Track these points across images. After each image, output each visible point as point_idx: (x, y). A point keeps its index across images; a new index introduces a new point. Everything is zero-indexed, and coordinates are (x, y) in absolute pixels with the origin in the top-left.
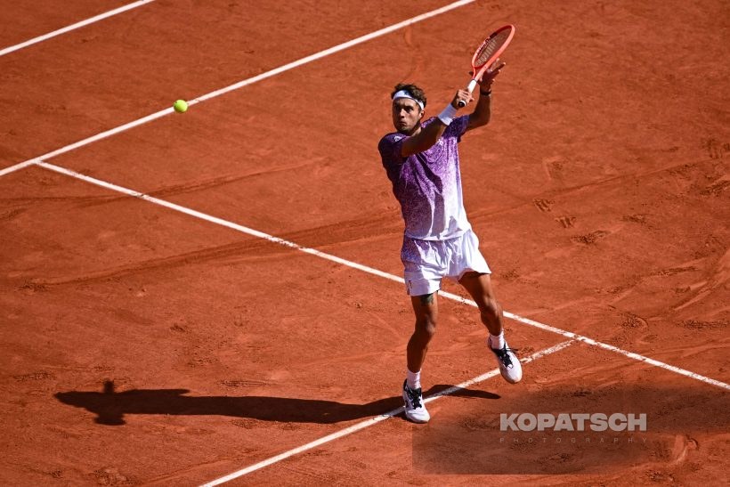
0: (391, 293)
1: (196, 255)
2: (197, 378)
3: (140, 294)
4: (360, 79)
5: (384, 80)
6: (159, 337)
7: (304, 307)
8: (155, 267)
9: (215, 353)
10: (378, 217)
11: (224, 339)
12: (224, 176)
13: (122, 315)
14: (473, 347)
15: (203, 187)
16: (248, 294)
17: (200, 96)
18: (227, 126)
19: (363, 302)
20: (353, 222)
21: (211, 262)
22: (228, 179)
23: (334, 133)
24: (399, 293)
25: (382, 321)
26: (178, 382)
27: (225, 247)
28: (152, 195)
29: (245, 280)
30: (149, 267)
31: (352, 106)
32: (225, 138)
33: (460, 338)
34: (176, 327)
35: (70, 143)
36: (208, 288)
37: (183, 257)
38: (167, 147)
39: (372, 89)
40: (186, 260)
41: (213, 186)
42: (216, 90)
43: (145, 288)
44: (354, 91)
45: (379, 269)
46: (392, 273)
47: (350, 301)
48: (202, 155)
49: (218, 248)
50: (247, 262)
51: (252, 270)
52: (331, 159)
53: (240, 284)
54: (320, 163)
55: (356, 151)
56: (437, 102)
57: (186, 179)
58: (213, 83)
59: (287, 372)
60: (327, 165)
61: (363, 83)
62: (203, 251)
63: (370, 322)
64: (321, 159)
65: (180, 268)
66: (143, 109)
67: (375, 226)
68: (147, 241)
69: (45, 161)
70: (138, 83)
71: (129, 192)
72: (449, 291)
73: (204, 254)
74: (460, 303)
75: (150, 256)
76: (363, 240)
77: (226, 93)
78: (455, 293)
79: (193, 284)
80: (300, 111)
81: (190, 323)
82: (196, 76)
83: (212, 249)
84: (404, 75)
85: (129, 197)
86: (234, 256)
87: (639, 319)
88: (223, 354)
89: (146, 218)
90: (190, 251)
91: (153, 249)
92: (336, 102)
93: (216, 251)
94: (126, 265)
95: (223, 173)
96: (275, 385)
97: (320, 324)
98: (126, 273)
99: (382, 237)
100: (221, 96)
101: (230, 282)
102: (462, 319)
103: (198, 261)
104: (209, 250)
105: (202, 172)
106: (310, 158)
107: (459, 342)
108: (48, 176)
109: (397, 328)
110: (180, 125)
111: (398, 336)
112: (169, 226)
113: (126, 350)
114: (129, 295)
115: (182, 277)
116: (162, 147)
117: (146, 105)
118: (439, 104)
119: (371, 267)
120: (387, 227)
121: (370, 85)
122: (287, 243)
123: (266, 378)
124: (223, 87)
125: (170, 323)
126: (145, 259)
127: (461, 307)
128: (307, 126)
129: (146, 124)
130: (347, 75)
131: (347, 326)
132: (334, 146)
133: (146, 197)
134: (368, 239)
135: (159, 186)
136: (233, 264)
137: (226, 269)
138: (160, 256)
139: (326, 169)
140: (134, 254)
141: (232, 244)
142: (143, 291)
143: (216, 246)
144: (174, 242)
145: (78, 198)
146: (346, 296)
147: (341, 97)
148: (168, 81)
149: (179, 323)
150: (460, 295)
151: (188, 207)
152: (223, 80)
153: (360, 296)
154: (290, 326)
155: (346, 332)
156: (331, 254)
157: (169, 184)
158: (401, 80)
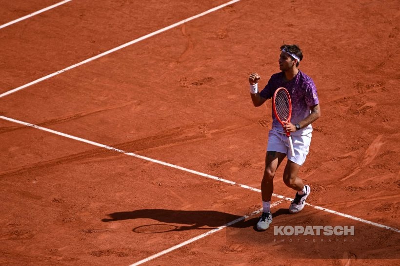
0: (178, 176)
1: (65, 158)
2: (68, 229)
3: (34, 182)
4: (157, 55)
5: (170, 55)
6: (46, 206)
7: (128, 186)
8: (43, 166)
9: (78, 214)
10: (169, 134)
11: (83, 206)
12: (80, 113)
13: (25, 194)
14: (226, 205)
15: (68, 120)
16: (96, 180)
17: (65, 68)
18: (81, 85)
19: (161, 182)
20: (155, 137)
21: (74, 162)
22: (82, 115)
23: (142, 86)
24: (182, 176)
25: (173, 193)
26: (57, 231)
27: (82, 153)
28: (39, 125)
29: (94, 172)
30: (38, 166)
31: (153, 71)
32: (80, 91)
33: (218, 201)
34: (55, 200)
36: (73, 177)
37: (58, 160)
38: (47, 98)
39: (164, 60)
40: (60, 162)
41: (75, 119)
42: (74, 64)
43: (37, 178)
44: (153, 62)
45: (170, 163)
46: (178, 165)
47: (154, 182)
48: (67, 101)
49: (77, 154)
50: (95, 162)
51: (98, 166)
52: (141, 101)
53: (91, 174)
54: (135, 103)
55: (155, 96)
56: (201, 67)
57: (58, 116)
58: (72, 61)
59: (120, 224)
60: (139, 104)
61: (158, 57)
62: (69, 156)
63: (166, 194)
64: (135, 101)
65: (57, 167)
66: (32, 77)
67: (167, 139)
68: (37, 151)
70: (30, 62)
71: (26, 124)
72: (211, 175)
73: (70, 158)
74: (217, 181)
75: (39, 160)
76: (161, 147)
77: (80, 66)
78: (215, 175)
79: (64, 175)
80: (122, 75)
81: (63, 197)
82: (62, 56)
83: (75, 155)
84: (182, 52)
85: (26, 127)
86: (88, 159)
87: (320, 187)
88: (82, 214)
89: (36, 138)
90: (62, 156)
91: (41, 156)
92: (143, 68)
93: (77, 156)
94: (25, 166)
95: (79, 111)
96: (113, 231)
97: (138, 196)
98: (26, 170)
99: (172, 144)
100: (77, 67)
101: (85, 174)
102: (219, 190)
103: (66, 162)
104: (72, 155)
105: (68, 111)
106: (129, 101)
107: (218, 203)
109: (182, 196)
110: (54, 84)
111: (182, 201)
112: (49, 142)
113: (27, 214)
114: (28, 183)
115: (57, 171)
116: (44, 98)
117: (34, 74)
118: (203, 68)
119: (166, 162)
120: (175, 139)
121: (162, 58)
122: (117, 150)
123: (108, 227)
124: (78, 62)
125: (51, 198)
126: (36, 162)
127: (218, 183)
128: (127, 83)
129: (35, 85)
130: (149, 53)
131: (153, 196)
132: (143, 94)
133: (35, 126)
134: (164, 146)
135: (43, 120)
136: (87, 163)
137: (83, 166)
138: (45, 160)
139: (139, 107)
140: (30, 159)
141: (86, 152)
142: (36, 180)
143: (77, 153)
144: (52, 152)
146: (152, 179)
147: (146, 66)
148: (46, 60)
149: (56, 197)
150: (218, 176)
151: (60, 131)
153: (160, 179)
154: (121, 197)
155: (152, 200)
156: (143, 156)
157: (49, 119)
158: (180, 55)
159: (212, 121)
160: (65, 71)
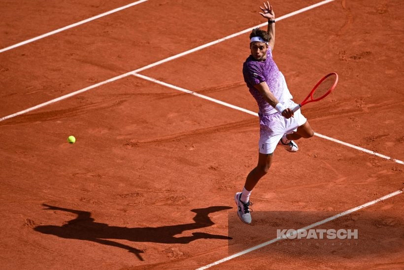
0: (333, 149)
1: (223, 127)
2: (224, 197)
3: (192, 149)
4: (316, 28)
5: (330, 28)
6: (202, 173)
7: (284, 157)
8: (200, 134)
9: (234, 182)
10: (326, 106)
11: (239, 174)
12: (238, 82)
13: (182, 160)
14: (380, 180)
15: (227, 88)
16: (252, 149)
17: (226, 36)
18: (241, 54)
19: (317, 154)
20: (313, 109)
21: (231, 131)
22: (241, 84)
23: (302, 58)
24: (338, 149)
25: (329, 165)
26: (213, 199)
27: (240, 122)
28: (198, 92)
29: (251, 141)
30: (196, 134)
31: (312, 43)
32: (240, 60)
33: (373, 175)
34: (212, 168)
35: (152, 63)
36: (230, 146)
37: (216, 128)
38: (207, 65)
39: (323, 33)
40: (217, 130)
41: (233, 88)
42: (235, 33)
43: (194, 145)
44: (313, 34)
45: (327, 136)
46: (334, 138)
47: (310, 153)
48: (226, 70)
49: (235, 123)
50: (252, 131)
51: (255, 136)
52: (299, 72)
53: (248, 143)
54: (293, 75)
55: (314, 68)
56: (360, 41)
57: (218, 84)
58: (233, 29)
59: (275, 194)
60: (298, 76)
61: (317, 30)
62: (227, 124)
63: (322, 166)
64: (294, 73)
65: (214, 134)
66: (193, 44)
67: (324, 111)
68: (195, 118)
69: (138, 73)
70: (191, 29)
71: (186, 91)
72: (366, 148)
73: (228, 126)
74: (373, 155)
75: (197, 127)
76: (318, 119)
77: (240, 35)
78: (370, 150)
79: (221, 143)
80: (282, 46)
81: (219, 165)
82: (223, 25)
83: (233, 123)
84: (341, 25)
85: (185, 94)
86: (245, 128)
88: (238, 183)
89: (195, 105)
90: (220, 124)
91: (199, 124)
92: (303, 40)
93: (234, 125)
94: (183, 132)
95: (239, 81)
96: (268, 201)
97: (293, 166)
98: (184, 137)
99: (329, 117)
100: (237, 36)
101: (242, 142)
102: (374, 164)
103: (224, 130)
104: (230, 124)
105: (227, 80)
106: (288, 72)
107: (372, 177)
108: (140, 81)
109: (337, 169)
110: (214, 53)
111: (337, 173)
112: (208, 110)
113: (184, 180)
114: (185, 149)
115: (215, 139)
116: (204, 65)
117: (195, 42)
118: (361, 42)
119: (323, 134)
120: (331, 112)
121: (322, 31)
123: (263, 197)
124: (238, 31)
125: (208, 165)
126: (194, 129)
127: (373, 157)
128: (286, 54)
129: (195, 52)
130: (309, 25)
131: (308, 168)
132: (302, 66)
133: (195, 94)
134: (320, 119)
135: (202, 87)
136: (244, 132)
137: (240, 135)
138: (202, 127)
139: (297, 78)
140: (187, 126)
141: (244, 121)
142: (193, 147)
143: (234, 122)
144: (211, 120)
145: (156, 94)
146: (308, 150)
147: (306, 38)
148: (207, 28)
149: (213, 166)
150: (373, 151)
151: (218, 99)
152: (239, 27)
153: (316, 151)
154: (277, 167)
155: (307, 171)
157: (208, 87)
158: (339, 28)
159: (369, 96)
160: (226, 40)
